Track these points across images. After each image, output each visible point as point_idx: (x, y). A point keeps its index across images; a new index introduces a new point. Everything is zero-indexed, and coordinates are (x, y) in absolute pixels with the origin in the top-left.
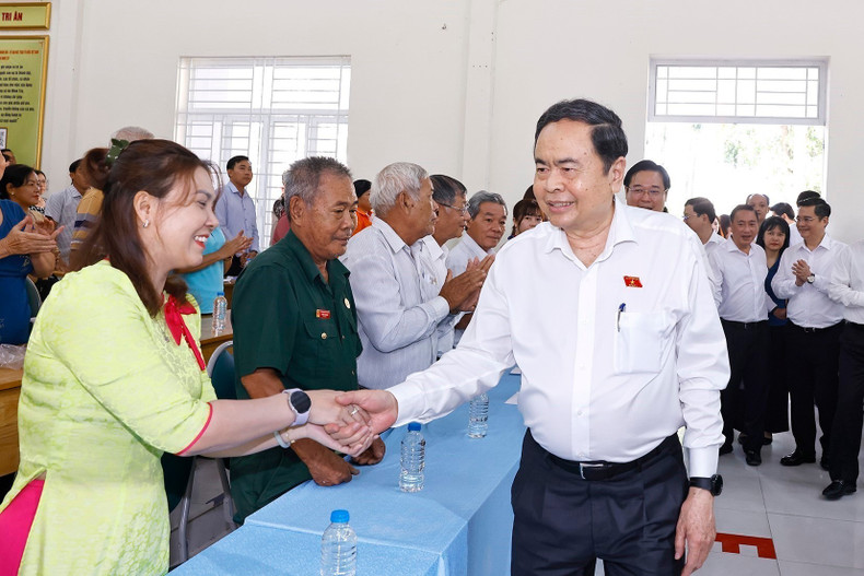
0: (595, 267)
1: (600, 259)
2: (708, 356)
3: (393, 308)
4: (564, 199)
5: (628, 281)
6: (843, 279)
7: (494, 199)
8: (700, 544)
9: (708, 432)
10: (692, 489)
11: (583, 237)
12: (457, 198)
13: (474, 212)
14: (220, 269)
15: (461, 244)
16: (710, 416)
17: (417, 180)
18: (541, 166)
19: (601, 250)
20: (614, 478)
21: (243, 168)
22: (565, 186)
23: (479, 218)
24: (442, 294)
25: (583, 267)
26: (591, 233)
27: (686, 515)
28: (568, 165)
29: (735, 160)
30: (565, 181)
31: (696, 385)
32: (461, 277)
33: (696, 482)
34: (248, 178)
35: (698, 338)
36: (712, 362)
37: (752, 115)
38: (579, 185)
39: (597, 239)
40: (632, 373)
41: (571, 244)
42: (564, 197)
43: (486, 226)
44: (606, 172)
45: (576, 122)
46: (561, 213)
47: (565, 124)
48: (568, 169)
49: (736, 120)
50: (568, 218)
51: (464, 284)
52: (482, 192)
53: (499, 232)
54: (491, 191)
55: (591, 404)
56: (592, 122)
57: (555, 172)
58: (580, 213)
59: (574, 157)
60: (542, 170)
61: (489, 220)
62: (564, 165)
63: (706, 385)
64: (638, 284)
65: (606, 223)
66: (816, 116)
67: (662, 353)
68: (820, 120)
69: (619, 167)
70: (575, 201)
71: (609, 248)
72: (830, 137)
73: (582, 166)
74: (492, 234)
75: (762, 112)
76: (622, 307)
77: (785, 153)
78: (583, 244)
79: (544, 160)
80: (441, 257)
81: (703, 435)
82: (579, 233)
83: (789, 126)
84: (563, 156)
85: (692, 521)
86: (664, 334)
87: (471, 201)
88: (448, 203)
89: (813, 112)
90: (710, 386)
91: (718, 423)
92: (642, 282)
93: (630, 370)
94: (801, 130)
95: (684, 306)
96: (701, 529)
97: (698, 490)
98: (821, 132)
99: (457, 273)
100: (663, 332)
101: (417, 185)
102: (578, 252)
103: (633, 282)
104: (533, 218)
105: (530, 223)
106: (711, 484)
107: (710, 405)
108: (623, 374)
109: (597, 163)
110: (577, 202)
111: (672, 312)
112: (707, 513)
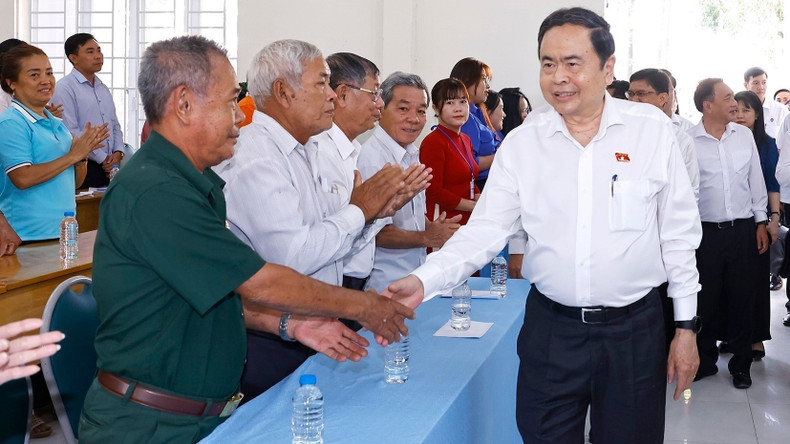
0: (591, 146)
1: (594, 140)
3: (295, 225)
4: (569, 90)
5: (619, 157)
7: (412, 82)
8: (686, 372)
9: (687, 285)
10: (678, 330)
11: (580, 123)
12: (368, 78)
13: (387, 99)
14: (68, 180)
15: (372, 138)
16: (690, 271)
17: (297, 64)
18: (547, 62)
19: (596, 132)
20: (610, 322)
21: (91, 51)
22: (570, 79)
23: (392, 107)
24: (354, 200)
25: (580, 146)
26: (588, 119)
27: (674, 352)
28: (573, 61)
29: (714, 24)
30: (570, 75)
31: (676, 248)
32: (374, 179)
33: (681, 324)
34: (98, 64)
36: (689, 226)
38: (581, 78)
39: (591, 125)
40: (625, 231)
41: (570, 129)
42: (568, 88)
43: (400, 116)
44: (602, 67)
45: (577, 27)
46: (565, 102)
47: (568, 28)
48: (572, 64)
50: (570, 106)
51: (380, 187)
52: (396, 73)
53: (416, 123)
54: (407, 71)
55: (591, 256)
56: (590, 26)
57: (561, 67)
58: (582, 101)
59: (578, 54)
60: (549, 65)
61: (403, 109)
62: (570, 61)
64: (627, 158)
65: (599, 111)
67: (647, 216)
69: (610, 63)
71: (603, 131)
73: (584, 62)
74: (408, 126)
76: (615, 177)
77: (775, 15)
78: (580, 129)
79: (551, 56)
80: (352, 155)
81: (683, 287)
82: (577, 118)
84: (568, 53)
85: (678, 356)
87: (384, 86)
88: (356, 84)
90: (689, 247)
91: (695, 276)
92: (630, 157)
93: (623, 228)
95: (665, 178)
96: (686, 361)
97: (682, 331)
99: (367, 175)
101: (298, 69)
102: (576, 135)
103: (622, 157)
104: (457, 102)
105: (454, 108)
106: (692, 325)
107: (688, 263)
108: (617, 231)
109: (595, 60)
110: (579, 92)
111: (655, 182)
112: (691, 348)
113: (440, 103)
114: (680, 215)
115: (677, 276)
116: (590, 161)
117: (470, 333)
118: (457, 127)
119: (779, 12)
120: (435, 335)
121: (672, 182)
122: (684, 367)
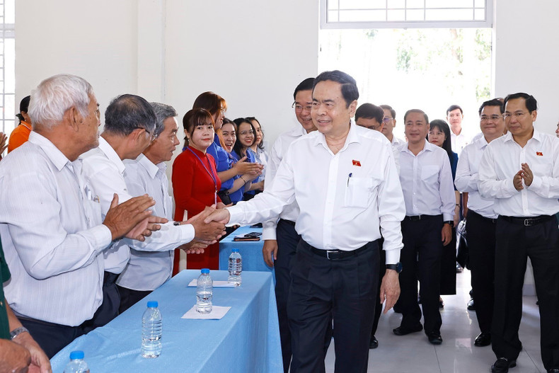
0: (338, 154)
1: (341, 151)
2: (394, 204)
4: (326, 119)
5: (354, 163)
6: (490, 176)
8: (391, 296)
9: (395, 242)
10: (387, 270)
11: (334, 139)
16: (396, 234)
18: (315, 102)
19: (342, 147)
20: (344, 259)
22: (327, 113)
25: (332, 154)
26: (338, 138)
27: (384, 283)
28: (329, 103)
29: (407, 66)
30: (327, 110)
31: (388, 219)
33: (390, 266)
35: (391, 194)
36: (396, 207)
37: (422, 19)
38: (334, 113)
40: (353, 207)
41: (327, 143)
42: (326, 118)
44: (347, 107)
45: (334, 82)
46: (323, 126)
47: (329, 83)
48: (329, 105)
49: (406, 24)
50: (327, 129)
55: (333, 220)
56: (341, 82)
57: (322, 105)
58: (334, 127)
59: (332, 99)
62: (327, 102)
63: (393, 219)
64: (359, 164)
65: (346, 133)
66: (483, 18)
68: (488, 22)
69: (354, 105)
70: (331, 121)
71: (346, 145)
72: (497, 39)
73: (336, 104)
75: (431, 16)
76: (350, 175)
77: (455, 58)
78: (332, 143)
79: (317, 99)
81: (392, 243)
82: (332, 137)
83: (458, 29)
84: (326, 98)
85: (387, 286)
86: (371, 190)
89: (480, 15)
90: (395, 219)
91: (400, 237)
92: (361, 163)
93: (352, 205)
94: (469, 33)
95: (382, 178)
96: (392, 289)
97: (390, 270)
98: (489, 34)
100: (370, 189)
102: (331, 146)
103: (357, 163)
104: (205, 127)
105: (203, 132)
106: (396, 267)
107: (395, 229)
108: (348, 207)
109: (343, 103)
110: (332, 121)
111: (376, 180)
112: (395, 281)
113: (191, 128)
114: (391, 200)
115: (389, 237)
116: (337, 163)
117: (212, 316)
118: (204, 148)
119: (459, 56)
120: (183, 317)
121: (386, 180)
122: (390, 293)
